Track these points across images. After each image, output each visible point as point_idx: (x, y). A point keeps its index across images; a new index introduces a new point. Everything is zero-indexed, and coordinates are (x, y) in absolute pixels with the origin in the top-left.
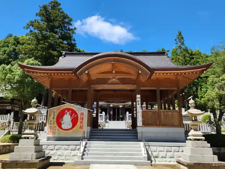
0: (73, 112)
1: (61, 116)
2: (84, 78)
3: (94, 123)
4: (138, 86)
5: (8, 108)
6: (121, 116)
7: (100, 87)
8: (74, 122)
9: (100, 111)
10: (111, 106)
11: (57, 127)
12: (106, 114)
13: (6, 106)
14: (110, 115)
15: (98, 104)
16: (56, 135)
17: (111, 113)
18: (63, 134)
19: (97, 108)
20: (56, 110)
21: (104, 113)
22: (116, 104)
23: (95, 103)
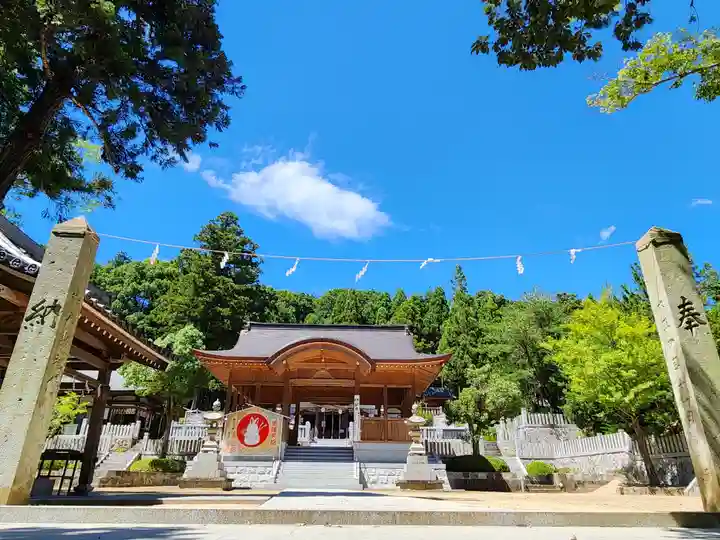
0: (262, 420)
1: (244, 424)
2: (280, 371)
3: (291, 437)
4: (357, 383)
5: (129, 411)
6: (341, 431)
7: (300, 382)
8: (264, 434)
9: (301, 420)
10: (323, 410)
11: (239, 442)
12: (312, 426)
13: (126, 408)
14: (320, 429)
15: (298, 407)
16: (236, 454)
17: (323, 424)
18: (247, 452)
19: (296, 415)
20: (237, 416)
21: (308, 423)
22: (332, 407)
23: (293, 406)
